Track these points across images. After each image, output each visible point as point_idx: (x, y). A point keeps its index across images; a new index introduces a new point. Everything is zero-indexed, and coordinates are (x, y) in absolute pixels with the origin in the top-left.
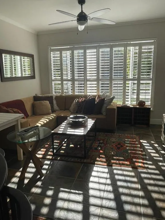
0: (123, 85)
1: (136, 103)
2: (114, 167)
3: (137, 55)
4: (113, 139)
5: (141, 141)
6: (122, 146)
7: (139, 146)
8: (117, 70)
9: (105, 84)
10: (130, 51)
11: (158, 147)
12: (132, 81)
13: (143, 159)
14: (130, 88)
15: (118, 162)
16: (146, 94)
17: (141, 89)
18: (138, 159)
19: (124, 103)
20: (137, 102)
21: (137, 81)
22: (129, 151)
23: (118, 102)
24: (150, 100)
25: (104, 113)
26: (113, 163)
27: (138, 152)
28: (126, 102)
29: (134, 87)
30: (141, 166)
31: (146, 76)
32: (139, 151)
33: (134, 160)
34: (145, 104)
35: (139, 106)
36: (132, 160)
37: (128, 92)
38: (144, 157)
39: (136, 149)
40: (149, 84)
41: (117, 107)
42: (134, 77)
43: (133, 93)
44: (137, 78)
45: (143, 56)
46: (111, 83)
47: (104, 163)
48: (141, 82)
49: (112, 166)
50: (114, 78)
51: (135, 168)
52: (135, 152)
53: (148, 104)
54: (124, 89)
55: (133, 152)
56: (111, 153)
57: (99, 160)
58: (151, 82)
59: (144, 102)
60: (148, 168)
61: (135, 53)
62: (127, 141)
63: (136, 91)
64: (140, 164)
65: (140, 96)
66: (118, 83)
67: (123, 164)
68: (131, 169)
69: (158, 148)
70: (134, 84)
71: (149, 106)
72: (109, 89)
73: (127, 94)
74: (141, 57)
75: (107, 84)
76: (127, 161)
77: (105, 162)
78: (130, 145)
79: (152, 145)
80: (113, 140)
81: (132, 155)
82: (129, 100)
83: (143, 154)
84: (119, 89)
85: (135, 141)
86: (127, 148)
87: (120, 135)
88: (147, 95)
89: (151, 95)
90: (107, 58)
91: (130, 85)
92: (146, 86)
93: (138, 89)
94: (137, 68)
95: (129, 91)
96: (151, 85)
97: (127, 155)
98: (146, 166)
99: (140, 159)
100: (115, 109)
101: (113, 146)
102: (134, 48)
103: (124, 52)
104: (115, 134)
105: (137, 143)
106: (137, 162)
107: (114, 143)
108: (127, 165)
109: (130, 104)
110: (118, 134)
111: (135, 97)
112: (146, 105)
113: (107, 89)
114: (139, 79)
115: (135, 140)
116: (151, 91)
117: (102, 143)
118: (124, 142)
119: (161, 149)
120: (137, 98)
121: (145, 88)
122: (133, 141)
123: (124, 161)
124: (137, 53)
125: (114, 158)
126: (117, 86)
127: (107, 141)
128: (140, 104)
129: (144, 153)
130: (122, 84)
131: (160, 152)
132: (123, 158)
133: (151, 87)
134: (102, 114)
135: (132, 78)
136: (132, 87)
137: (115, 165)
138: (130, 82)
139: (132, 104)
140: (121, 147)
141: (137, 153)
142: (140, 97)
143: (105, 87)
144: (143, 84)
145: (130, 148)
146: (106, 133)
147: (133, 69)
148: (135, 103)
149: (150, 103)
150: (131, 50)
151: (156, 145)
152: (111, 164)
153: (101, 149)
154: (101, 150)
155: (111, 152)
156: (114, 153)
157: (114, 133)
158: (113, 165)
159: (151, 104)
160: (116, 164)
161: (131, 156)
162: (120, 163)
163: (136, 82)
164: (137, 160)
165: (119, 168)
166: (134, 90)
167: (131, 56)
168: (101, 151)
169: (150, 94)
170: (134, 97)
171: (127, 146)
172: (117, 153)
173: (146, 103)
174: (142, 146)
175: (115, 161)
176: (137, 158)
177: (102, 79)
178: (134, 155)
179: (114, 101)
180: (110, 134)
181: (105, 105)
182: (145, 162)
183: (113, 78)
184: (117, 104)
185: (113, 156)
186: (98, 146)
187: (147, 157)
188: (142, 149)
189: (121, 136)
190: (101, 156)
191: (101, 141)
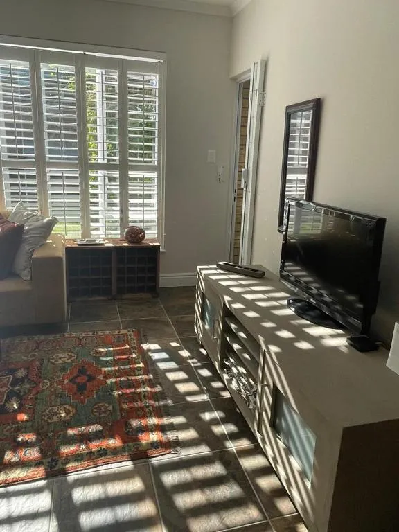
0: (79, 180)
1: (121, 234)
2: (71, 477)
3: (116, 97)
4: (60, 355)
5: (145, 346)
6: (91, 378)
7: (141, 365)
8: (57, 136)
9: (22, 176)
10: (95, 81)
11: (191, 358)
12: (106, 172)
13: (160, 413)
14: (99, 191)
15: (83, 447)
16: (145, 209)
17: (131, 195)
18: (144, 416)
19: (86, 233)
20: (122, 231)
21: (118, 173)
22: (116, 393)
23: (68, 233)
24: (155, 224)
25: (25, 274)
26: (69, 459)
27: (140, 390)
28: (92, 232)
29: (112, 190)
30: (156, 442)
31: (142, 159)
32: (144, 383)
33: (135, 423)
34: (144, 235)
35: (129, 242)
36: (127, 424)
37: (96, 196)
38: (162, 403)
39: (133, 378)
40: (150, 180)
41: (66, 248)
42: (108, 160)
43: (111, 205)
44: (118, 163)
45: (131, 100)
46: (42, 174)
47: (33, 469)
48: (132, 174)
49: (64, 472)
50: (50, 158)
51: (140, 456)
52: (133, 390)
53: (151, 234)
54: (85, 194)
55: (128, 391)
56: (56, 414)
57: (15, 459)
58: (155, 175)
59: (141, 231)
60: (177, 444)
61: (110, 90)
62: (107, 354)
63: (117, 201)
64: (154, 437)
65: (130, 212)
66: (65, 175)
67: (103, 453)
68: (127, 465)
69: (190, 361)
70: (111, 179)
71: (153, 240)
72: (35, 194)
73: (92, 200)
74: (126, 104)
75: (29, 177)
76: (112, 436)
77: (37, 464)
78: (117, 368)
79: (174, 356)
80: (62, 358)
81: (125, 406)
82: (101, 224)
83: (156, 393)
84: (68, 186)
85: (129, 352)
86: (109, 381)
87: (83, 335)
88: (146, 211)
89: (158, 210)
90: (23, 101)
91: (100, 183)
92: (144, 186)
93: (124, 195)
94: (117, 135)
95: (100, 200)
96: (156, 184)
97: (110, 408)
98: (171, 436)
99: (150, 415)
100: (60, 259)
101: (61, 382)
102: (104, 71)
103: (78, 91)
104: (66, 335)
105: (134, 356)
106: (143, 431)
107: (63, 369)
108: (115, 452)
109: (104, 236)
110: (74, 334)
111: (117, 216)
112: (146, 237)
113: (29, 185)
114: (124, 167)
115: (128, 346)
116: (156, 200)
117: (22, 381)
118: (97, 358)
119: (199, 364)
120: (122, 219)
121: (142, 193)
122: (122, 352)
123: (104, 438)
124: (114, 91)
125: (71, 432)
126: (62, 183)
127: (40, 369)
128: (131, 236)
129: (158, 389)
130: (77, 178)
131: (198, 373)
132: (99, 427)
133: (156, 188)
134: (18, 276)
135: (105, 161)
136: (106, 190)
137: (75, 464)
138: (100, 173)
139: (110, 236)
140: (88, 381)
141: (139, 393)
142: (130, 216)
143: (23, 185)
144: (135, 179)
145: (118, 379)
146: (36, 338)
147: (105, 136)
148: (116, 234)
149: (156, 232)
150: (98, 79)
151: (185, 353)
152: (59, 467)
153: (20, 406)
154: (20, 410)
155: (55, 409)
156: (67, 412)
157: (65, 331)
158: (69, 465)
159: (158, 234)
160: (78, 457)
161: (122, 410)
162: (91, 452)
163: (116, 174)
164: (143, 422)
165: (90, 473)
166: (111, 196)
167: (98, 96)
168: (23, 417)
169: (156, 208)
170: (114, 216)
171: (107, 375)
172: (76, 411)
173: (146, 232)
174: (150, 365)
175: (72, 448)
176: (140, 413)
177: (10, 159)
178: (132, 405)
179: (57, 229)
180: (51, 337)
181: (26, 248)
182: (166, 421)
183: (47, 160)
184: (65, 240)
185: (68, 424)
186: (10, 396)
187: (170, 402)
188: (151, 376)
189: (85, 338)
190: (20, 439)
191: (21, 373)
